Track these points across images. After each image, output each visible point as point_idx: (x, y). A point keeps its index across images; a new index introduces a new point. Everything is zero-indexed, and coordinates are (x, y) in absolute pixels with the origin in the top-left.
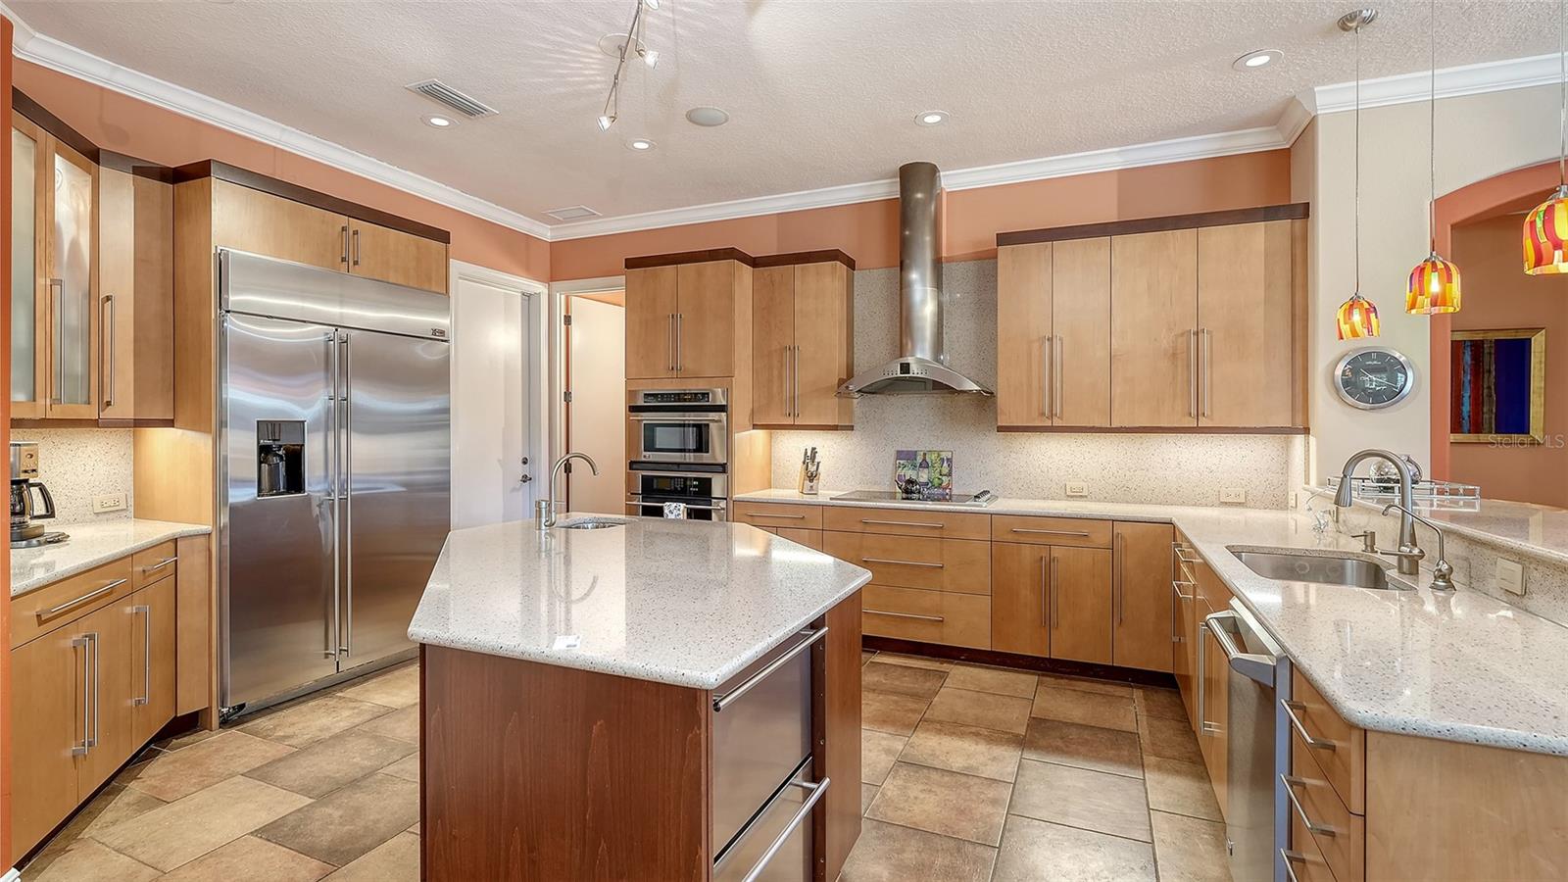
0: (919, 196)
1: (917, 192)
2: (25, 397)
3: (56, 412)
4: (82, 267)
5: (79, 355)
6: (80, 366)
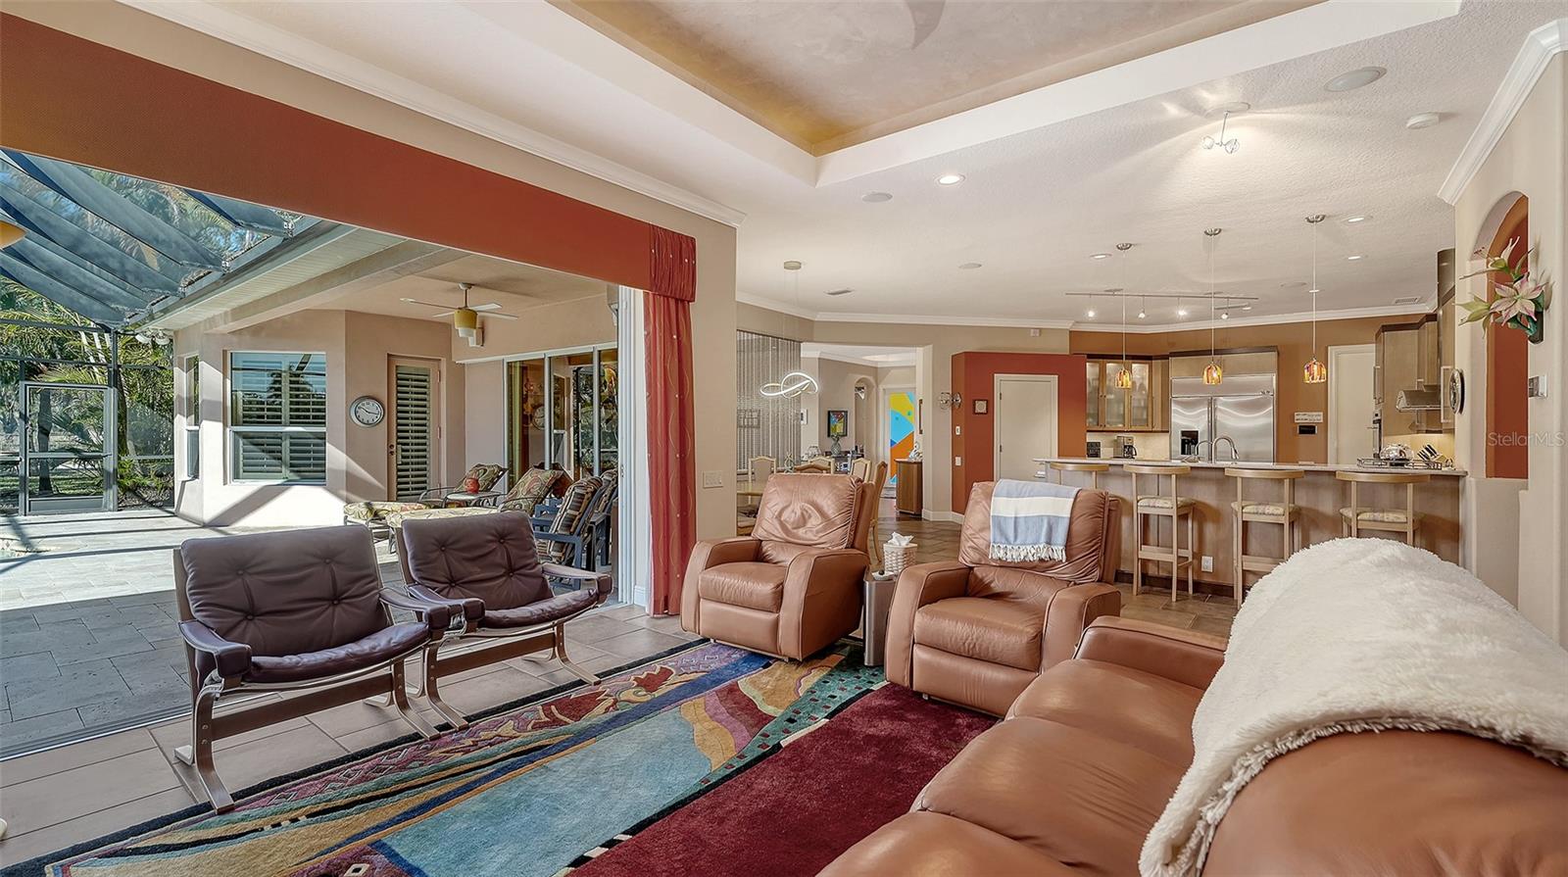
2: (1121, 425)
3: (1133, 429)
4: (1145, 390)
5: (1145, 414)
6: (1145, 417)
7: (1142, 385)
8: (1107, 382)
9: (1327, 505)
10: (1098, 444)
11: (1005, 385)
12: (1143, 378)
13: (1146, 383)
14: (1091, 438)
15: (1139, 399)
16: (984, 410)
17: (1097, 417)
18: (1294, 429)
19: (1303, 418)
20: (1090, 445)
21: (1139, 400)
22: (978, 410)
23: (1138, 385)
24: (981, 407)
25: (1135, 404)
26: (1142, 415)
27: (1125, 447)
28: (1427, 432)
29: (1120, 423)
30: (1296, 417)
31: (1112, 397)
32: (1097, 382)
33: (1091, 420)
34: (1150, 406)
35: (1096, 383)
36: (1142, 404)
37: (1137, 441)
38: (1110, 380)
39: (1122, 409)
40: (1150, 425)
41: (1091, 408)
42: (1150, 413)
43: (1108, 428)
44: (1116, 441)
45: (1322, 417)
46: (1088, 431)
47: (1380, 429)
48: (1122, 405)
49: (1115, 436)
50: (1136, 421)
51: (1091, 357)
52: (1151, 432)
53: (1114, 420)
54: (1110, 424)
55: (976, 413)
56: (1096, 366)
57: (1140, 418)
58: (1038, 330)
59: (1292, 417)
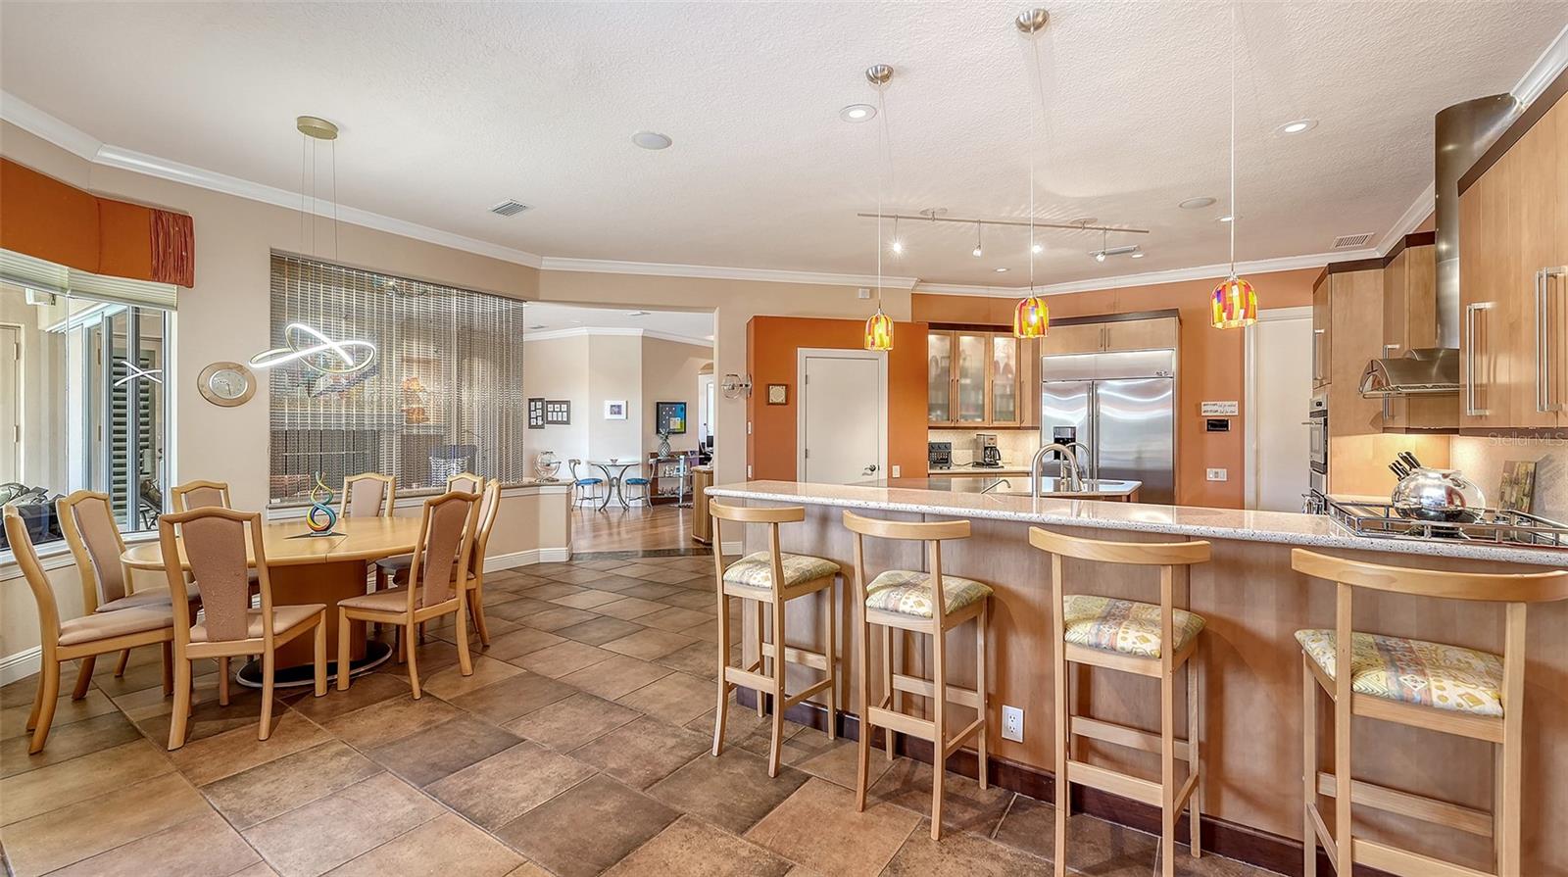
0: (1450, 147)
1: (1447, 144)
2: (980, 420)
3: (996, 424)
4: (1011, 372)
5: (1012, 405)
6: (1012, 409)
7: (1007, 365)
8: (961, 361)
9: (1263, 619)
10: (947, 446)
11: (813, 363)
12: (1008, 357)
13: (1013, 363)
14: (935, 437)
15: (1003, 383)
16: (781, 399)
17: (947, 408)
18: (1201, 423)
19: (1213, 409)
20: (932, 447)
21: (1004, 386)
22: (773, 399)
23: (1002, 366)
24: (777, 394)
25: (998, 391)
26: (1008, 406)
27: (986, 448)
28: (1408, 431)
29: (979, 417)
30: (1204, 408)
31: (968, 381)
32: (948, 361)
33: (939, 413)
34: (1018, 393)
35: (945, 363)
36: (1008, 391)
37: (1003, 441)
38: (965, 359)
39: (981, 397)
40: (1018, 420)
41: (936, 396)
42: (1018, 404)
43: (963, 423)
44: (975, 440)
45: (1236, 409)
46: (930, 428)
47: (1326, 424)
48: (981, 392)
49: (974, 435)
50: (997, 414)
51: (935, 327)
52: (1019, 428)
53: (972, 413)
54: (966, 418)
55: (770, 404)
56: (942, 340)
57: (1004, 410)
58: (868, 290)
59: (1198, 407)
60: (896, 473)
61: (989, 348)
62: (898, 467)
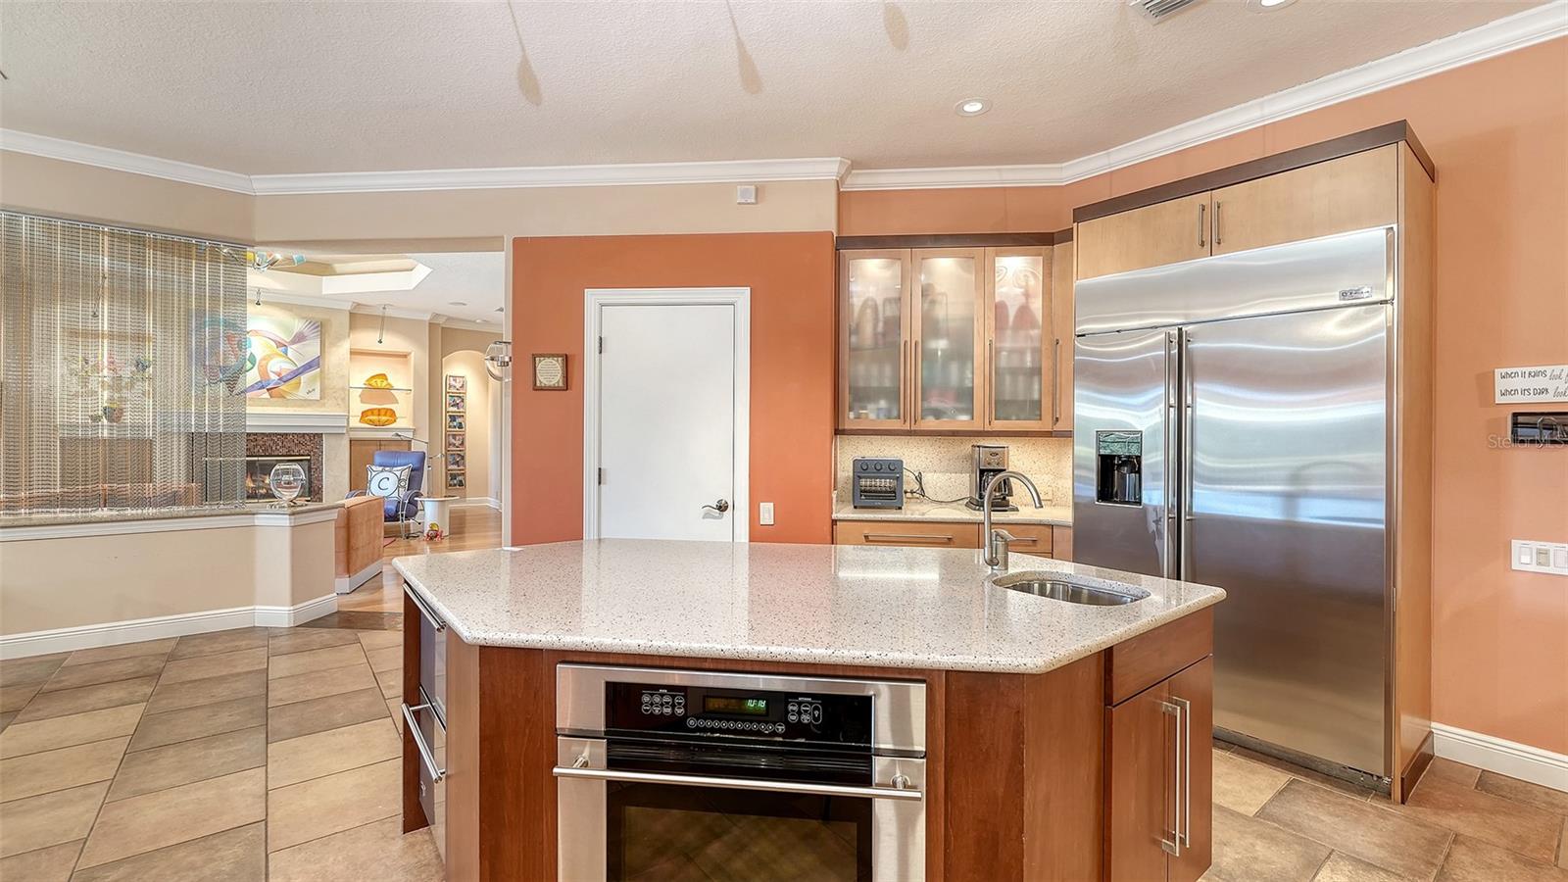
2: (965, 418)
3: (1001, 426)
4: (1033, 325)
5: (1035, 388)
6: (1035, 395)
7: (1024, 311)
8: (926, 306)
10: (895, 467)
11: (616, 315)
12: (1027, 295)
13: (1037, 305)
14: (875, 450)
15: (1017, 345)
16: (556, 379)
19: (1526, 384)
20: (863, 468)
21: (1021, 352)
22: (543, 380)
23: (1012, 313)
24: (550, 372)
25: (1004, 362)
26: (1028, 390)
27: (984, 472)
29: (963, 411)
30: (1500, 384)
31: (940, 344)
32: (896, 307)
33: (883, 404)
34: (1046, 364)
35: (891, 311)
36: (1029, 361)
37: (1020, 458)
38: (933, 303)
39: (967, 374)
40: (1048, 417)
41: (877, 373)
42: (1046, 386)
43: (928, 424)
46: (860, 433)
48: (967, 365)
50: (1002, 406)
52: (1049, 434)
53: (946, 405)
54: (938, 414)
55: (536, 389)
56: (887, 267)
57: (1021, 397)
58: (753, 187)
59: (1485, 383)
60: (767, 514)
61: (985, 278)
62: (771, 505)
